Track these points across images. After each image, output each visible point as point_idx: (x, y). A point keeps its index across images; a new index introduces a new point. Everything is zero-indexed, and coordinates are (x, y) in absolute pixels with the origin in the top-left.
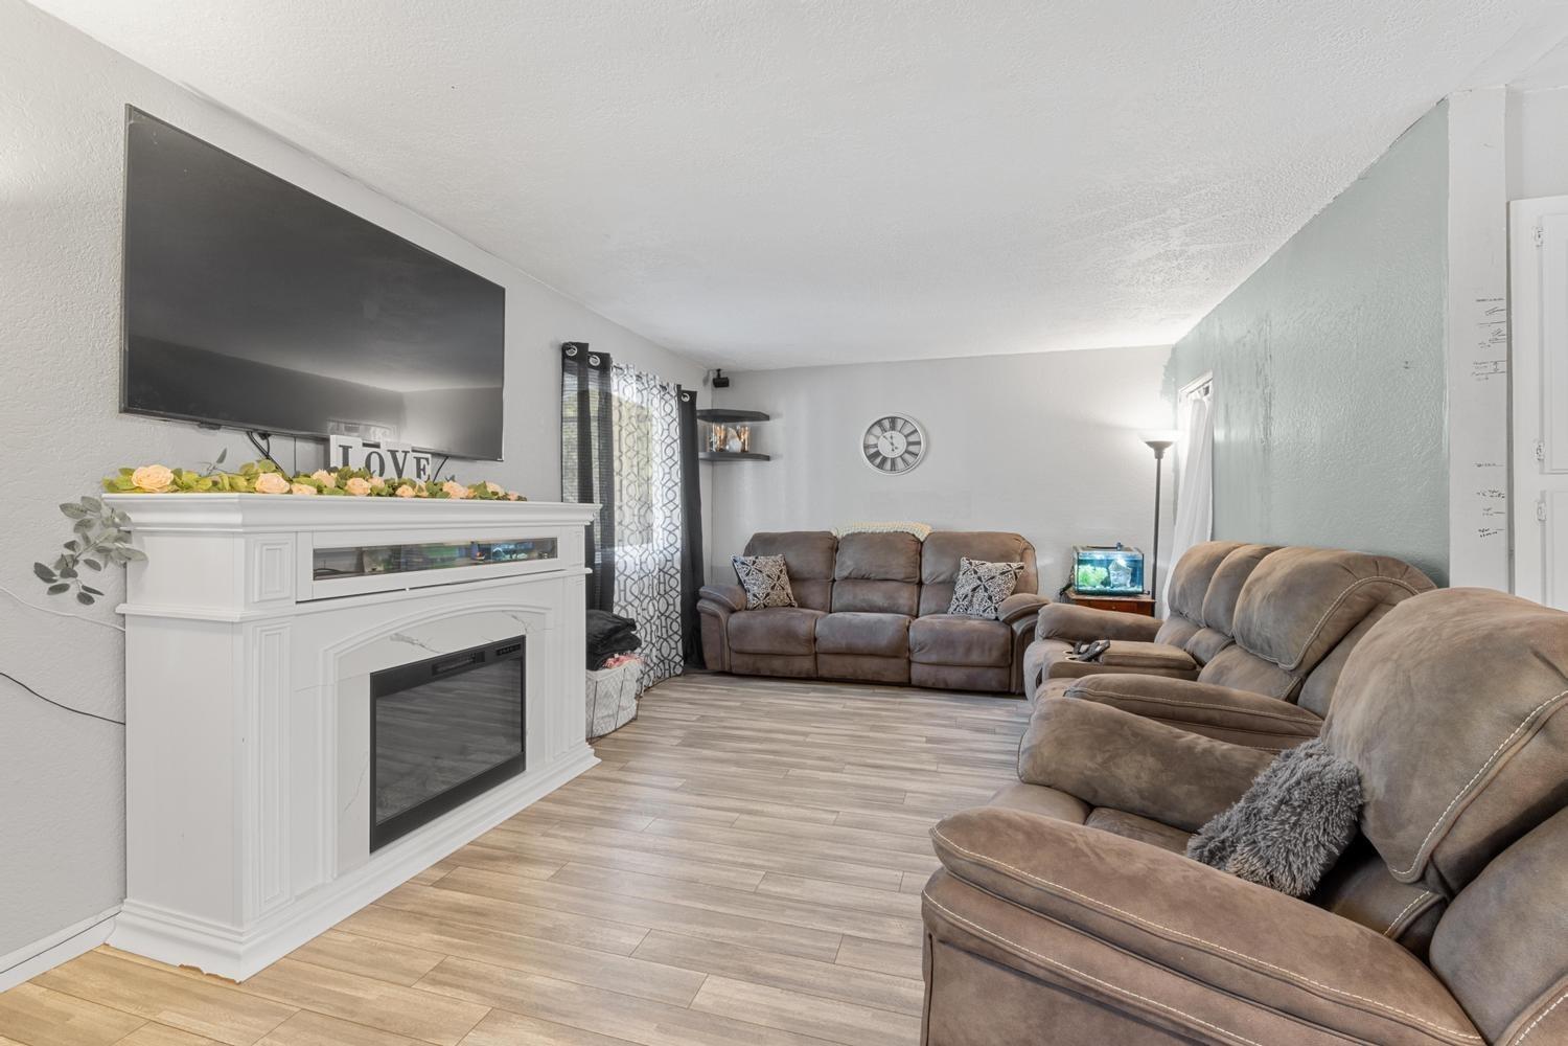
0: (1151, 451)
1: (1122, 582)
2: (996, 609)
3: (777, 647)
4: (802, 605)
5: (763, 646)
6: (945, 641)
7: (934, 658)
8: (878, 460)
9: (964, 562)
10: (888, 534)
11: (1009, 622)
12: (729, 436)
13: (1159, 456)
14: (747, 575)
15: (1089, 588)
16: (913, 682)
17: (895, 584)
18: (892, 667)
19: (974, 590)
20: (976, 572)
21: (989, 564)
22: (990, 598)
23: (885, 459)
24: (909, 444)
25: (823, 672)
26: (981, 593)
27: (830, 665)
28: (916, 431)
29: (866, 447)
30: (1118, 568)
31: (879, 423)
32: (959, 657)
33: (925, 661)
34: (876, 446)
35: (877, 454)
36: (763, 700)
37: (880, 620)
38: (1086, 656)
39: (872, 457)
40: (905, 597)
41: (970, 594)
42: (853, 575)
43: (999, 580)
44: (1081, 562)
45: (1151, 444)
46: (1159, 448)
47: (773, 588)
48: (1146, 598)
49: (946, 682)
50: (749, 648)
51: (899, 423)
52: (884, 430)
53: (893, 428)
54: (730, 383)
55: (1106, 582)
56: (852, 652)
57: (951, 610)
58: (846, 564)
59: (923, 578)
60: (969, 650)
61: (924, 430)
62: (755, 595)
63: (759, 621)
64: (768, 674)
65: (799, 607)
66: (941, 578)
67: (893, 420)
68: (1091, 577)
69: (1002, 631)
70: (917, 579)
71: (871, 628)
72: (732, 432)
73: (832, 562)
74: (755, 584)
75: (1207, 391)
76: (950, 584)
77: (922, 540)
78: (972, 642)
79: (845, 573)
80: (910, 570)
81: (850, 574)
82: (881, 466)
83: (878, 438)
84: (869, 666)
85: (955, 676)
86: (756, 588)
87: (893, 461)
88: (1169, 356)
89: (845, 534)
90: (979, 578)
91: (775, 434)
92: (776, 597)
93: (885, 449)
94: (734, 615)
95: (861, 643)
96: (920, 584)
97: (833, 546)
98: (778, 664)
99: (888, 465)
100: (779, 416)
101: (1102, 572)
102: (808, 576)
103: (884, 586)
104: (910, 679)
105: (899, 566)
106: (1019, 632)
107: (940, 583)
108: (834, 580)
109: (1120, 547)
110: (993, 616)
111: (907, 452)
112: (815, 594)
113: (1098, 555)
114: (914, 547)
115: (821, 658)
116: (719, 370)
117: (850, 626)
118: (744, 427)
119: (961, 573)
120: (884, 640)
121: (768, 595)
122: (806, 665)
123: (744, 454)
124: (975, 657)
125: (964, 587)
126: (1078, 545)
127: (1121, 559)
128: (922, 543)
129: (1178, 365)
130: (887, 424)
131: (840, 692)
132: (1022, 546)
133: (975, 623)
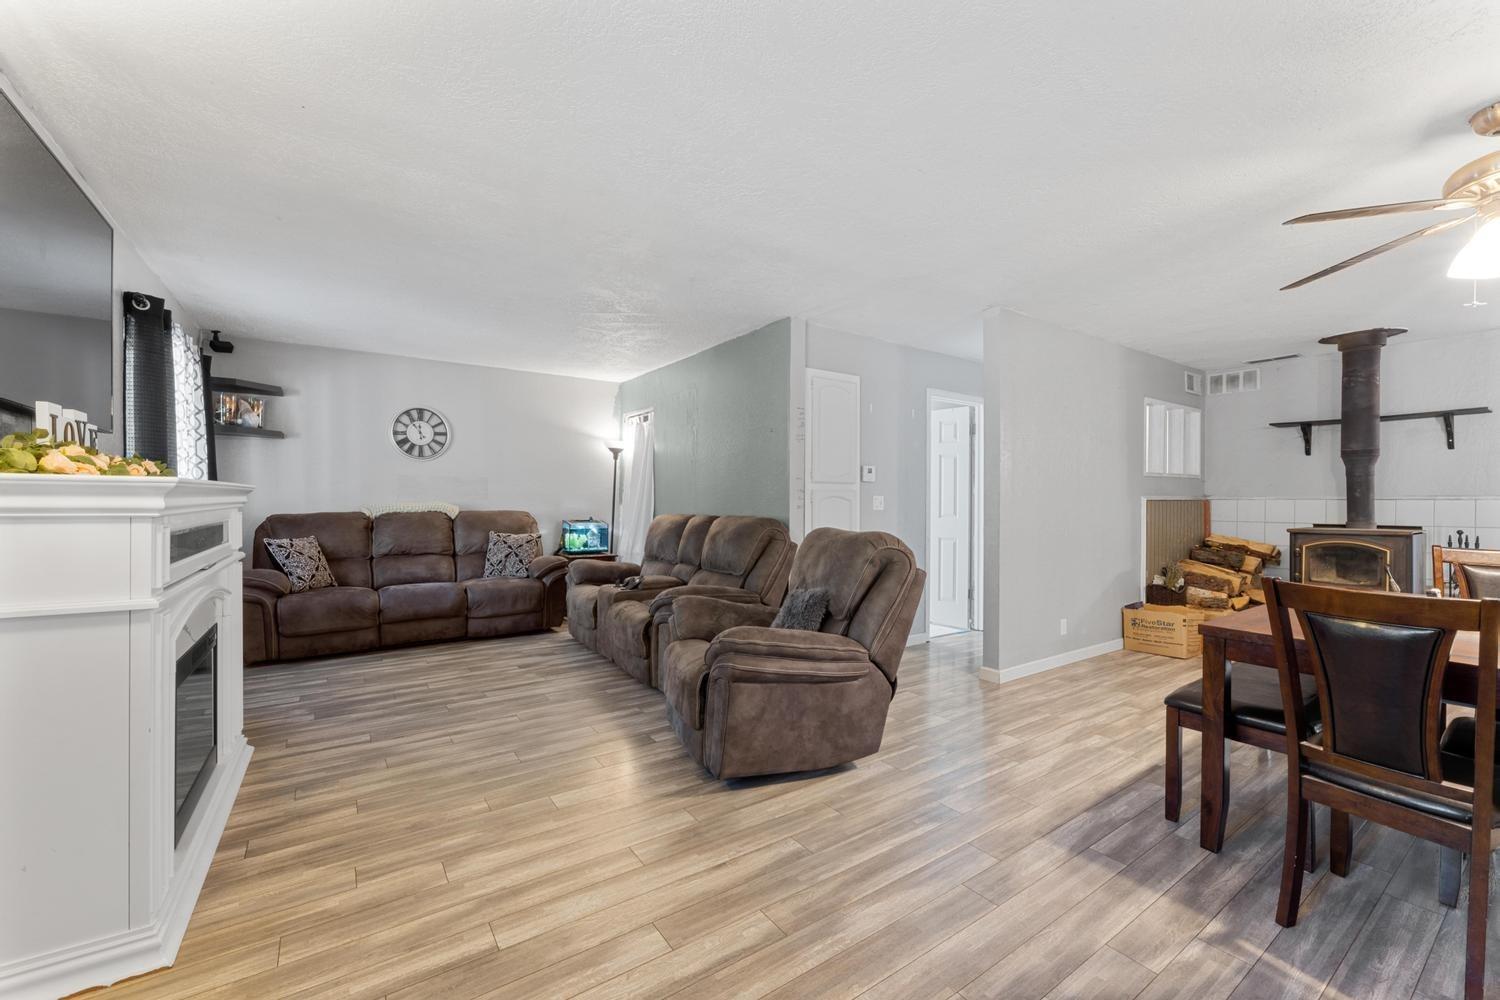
0: (612, 454)
1: (595, 544)
2: (527, 570)
3: (340, 624)
4: (341, 584)
5: (325, 625)
6: (497, 596)
7: (488, 612)
8: (407, 446)
9: (493, 535)
10: (423, 513)
11: (540, 578)
12: (242, 409)
13: (616, 458)
14: (287, 557)
15: (576, 550)
16: (469, 635)
17: (434, 557)
18: (451, 626)
19: (507, 556)
20: (505, 543)
21: (513, 536)
22: (521, 561)
23: (413, 446)
24: (436, 434)
25: (388, 640)
26: (513, 558)
27: (392, 633)
28: (442, 423)
29: (396, 433)
30: (593, 534)
31: (407, 413)
32: (508, 609)
33: (481, 615)
34: (404, 433)
35: (406, 441)
36: (344, 673)
37: (441, 587)
38: (630, 586)
39: (401, 443)
40: (444, 566)
41: (504, 559)
42: (394, 551)
43: (526, 547)
44: (571, 531)
45: (612, 450)
46: (616, 452)
47: (317, 569)
48: (609, 554)
49: (496, 629)
50: (306, 629)
51: (427, 415)
52: (412, 420)
53: (421, 418)
54: (235, 350)
55: (585, 545)
56: (419, 618)
57: (487, 573)
58: (383, 543)
59: (457, 550)
60: (515, 601)
61: (448, 422)
62: (299, 578)
63: (316, 601)
64: (327, 652)
65: (339, 585)
66: (473, 549)
67: (421, 411)
68: (575, 541)
69: (537, 584)
70: (452, 552)
71: (434, 594)
72: (245, 405)
73: (369, 541)
74: (297, 567)
75: (646, 419)
76: (482, 553)
77: (453, 518)
78: (517, 596)
79: (384, 550)
80: (446, 544)
81: (390, 551)
82: (409, 451)
83: (407, 426)
84: (433, 627)
85: (503, 624)
86: (299, 570)
87: (421, 447)
88: (617, 391)
89: (378, 514)
90: (510, 547)
91: (290, 409)
92: (320, 578)
93: (413, 435)
94: (283, 600)
95: (427, 609)
96: (454, 555)
97: (370, 526)
98: (338, 641)
99: (416, 451)
100: (295, 392)
101: (583, 538)
102: (345, 556)
103: (424, 559)
104: (467, 632)
105: (437, 541)
106: (548, 584)
107: (471, 554)
108: (372, 558)
109: (590, 520)
110: (525, 575)
111: (434, 441)
112: (357, 573)
113: (580, 526)
114: (447, 524)
115: (385, 628)
116: (216, 333)
117: (414, 594)
118: (258, 401)
119: (491, 544)
120: (447, 604)
121: (313, 576)
122: (370, 636)
123: (260, 432)
124: (520, 607)
125: (495, 555)
126: (567, 519)
127: (593, 528)
128: (453, 521)
129: (625, 400)
130: (415, 414)
131: (402, 655)
132: (531, 521)
133: (515, 581)
